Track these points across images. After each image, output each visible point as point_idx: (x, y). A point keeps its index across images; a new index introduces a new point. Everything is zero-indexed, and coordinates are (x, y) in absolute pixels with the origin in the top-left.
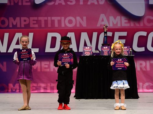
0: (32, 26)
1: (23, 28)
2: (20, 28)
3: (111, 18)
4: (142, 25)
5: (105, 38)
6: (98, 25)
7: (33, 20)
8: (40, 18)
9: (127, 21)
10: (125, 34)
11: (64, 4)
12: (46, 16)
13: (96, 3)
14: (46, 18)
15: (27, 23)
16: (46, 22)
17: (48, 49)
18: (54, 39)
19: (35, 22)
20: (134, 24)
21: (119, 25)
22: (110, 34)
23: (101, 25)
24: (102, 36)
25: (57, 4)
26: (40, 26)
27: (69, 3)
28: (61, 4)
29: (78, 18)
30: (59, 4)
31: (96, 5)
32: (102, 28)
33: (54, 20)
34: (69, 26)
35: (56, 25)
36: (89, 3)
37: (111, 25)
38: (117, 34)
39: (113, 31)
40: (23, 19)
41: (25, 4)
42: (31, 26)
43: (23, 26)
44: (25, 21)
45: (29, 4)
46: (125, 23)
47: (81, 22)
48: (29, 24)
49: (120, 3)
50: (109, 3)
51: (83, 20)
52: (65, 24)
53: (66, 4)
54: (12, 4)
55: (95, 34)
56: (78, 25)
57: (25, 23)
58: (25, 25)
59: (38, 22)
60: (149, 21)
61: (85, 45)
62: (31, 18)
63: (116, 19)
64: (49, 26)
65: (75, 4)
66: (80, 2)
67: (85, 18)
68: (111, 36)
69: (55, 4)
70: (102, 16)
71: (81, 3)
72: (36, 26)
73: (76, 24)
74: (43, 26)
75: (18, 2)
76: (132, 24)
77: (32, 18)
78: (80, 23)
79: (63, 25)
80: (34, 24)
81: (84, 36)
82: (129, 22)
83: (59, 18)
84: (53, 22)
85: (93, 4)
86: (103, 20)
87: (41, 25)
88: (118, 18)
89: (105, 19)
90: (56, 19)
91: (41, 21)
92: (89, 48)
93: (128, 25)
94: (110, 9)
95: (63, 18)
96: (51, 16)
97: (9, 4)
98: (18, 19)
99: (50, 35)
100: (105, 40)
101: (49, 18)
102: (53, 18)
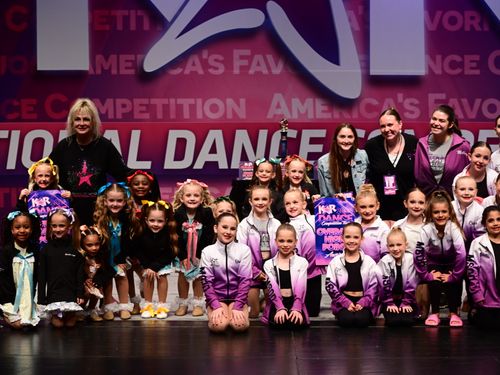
0: (137, 115)
1: (118, 120)
2: (115, 120)
3: (296, 102)
4: (355, 115)
5: (284, 144)
6: (270, 116)
7: (141, 105)
8: (154, 101)
9: (326, 108)
10: (321, 133)
11: (201, 72)
12: (165, 97)
13: (265, 72)
14: (165, 101)
15: (128, 110)
16: (166, 108)
17: (170, 164)
18: (181, 143)
19: (144, 108)
20: (341, 113)
21: (310, 116)
22: (292, 134)
23: (275, 116)
24: (277, 137)
25: (187, 72)
26: (154, 117)
27: (211, 71)
28: (196, 72)
29: (230, 101)
30: (191, 72)
31: (266, 75)
32: (275, 121)
33: (182, 106)
34: (212, 116)
35: (186, 115)
36: (251, 72)
37: (295, 117)
38: (307, 134)
39: (300, 127)
40: (119, 102)
41: (123, 72)
42: (135, 117)
43: (119, 116)
44: (124, 106)
45: (132, 72)
46: (323, 111)
47: (236, 108)
48: (132, 113)
49: (312, 71)
50: (290, 71)
51: (239, 105)
52: (204, 115)
53: (206, 73)
54: (99, 72)
55: (263, 134)
56: (230, 116)
57: (125, 110)
58: (123, 114)
59: (150, 108)
60: (370, 108)
61: (244, 158)
62: (134, 100)
63: (306, 104)
64: (173, 116)
65: (224, 73)
66: (232, 69)
67: (243, 101)
68: (295, 136)
69: (182, 72)
70: (278, 98)
71: (236, 71)
72: (147, 116)
73: (225, 114)
74: (160, 116)
75: (110, 69)
76: (336, 115)
77: (137, 101)
78: (233, 111)
79: (199, 115)
80: (141, 112)
81: (242, 137)
82: (330, 110)
83: (192, 101)
84: (179, 108)
85: (258, 74)
86: (278, 106)
87: (156, 116)
88: (309, 101)
89: (283, 104)
90: (186, 102)
91: (155, 106)
92: (251, 164)
93: (327, 116)
94: (293, 84)
95: (199, 101)
96: (176, 97)
97: (92, 72)
98: (109, 102)
99: (173, 136)
100: (284, 148)
101: (172, 101)
102: (180, 101)
